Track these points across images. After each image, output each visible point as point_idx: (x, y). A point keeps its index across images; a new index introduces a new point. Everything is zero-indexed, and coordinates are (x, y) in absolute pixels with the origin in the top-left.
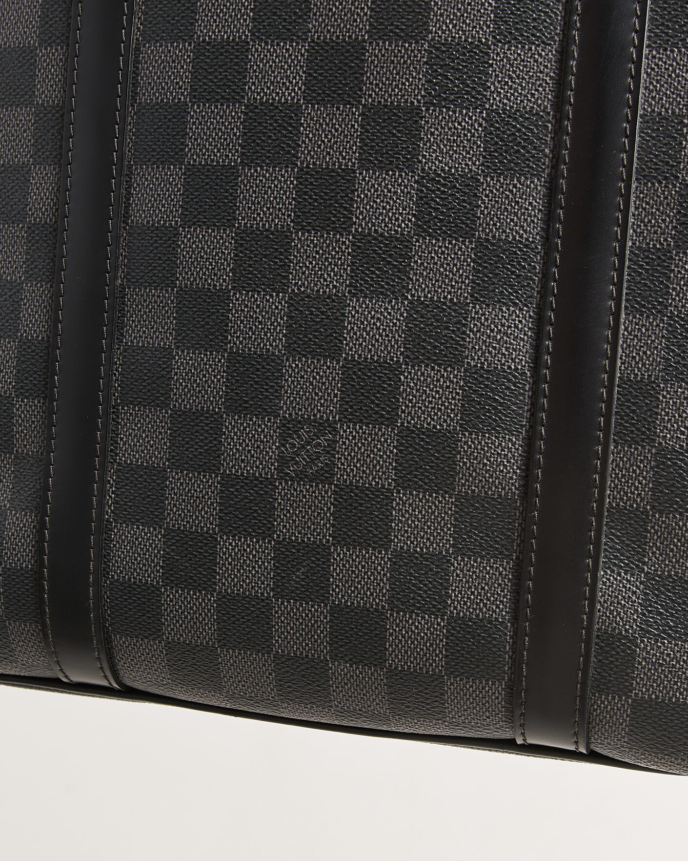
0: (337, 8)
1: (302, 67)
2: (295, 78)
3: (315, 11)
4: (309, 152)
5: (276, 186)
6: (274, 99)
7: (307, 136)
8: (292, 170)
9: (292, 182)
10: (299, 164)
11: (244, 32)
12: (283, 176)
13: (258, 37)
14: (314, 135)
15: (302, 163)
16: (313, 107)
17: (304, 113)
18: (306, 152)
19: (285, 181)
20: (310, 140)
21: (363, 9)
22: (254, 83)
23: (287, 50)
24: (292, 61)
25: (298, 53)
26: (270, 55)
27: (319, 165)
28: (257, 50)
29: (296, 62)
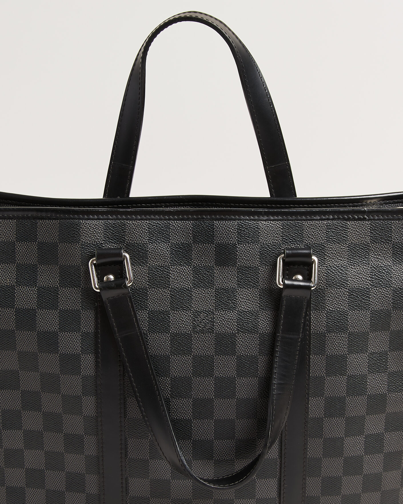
0: (202, 387)
1: (191, 407)
2: (188, 411)
3: (194, 388)
4: (196, 435)
5: (185, 446)
6: (181, 418)
7: (195, 430)
8: (190, 441)
9: (190, 445)
10: (193, 439)
11: (168, 395)
12: (187, 443)
13: (173, 397)
14: (197, 430)
15: (194, 439)
16: (196, 420)
17: (193, 422)
18: (195, 435)
19: (188, 445)
20: (196, 431)
21: (212, 388)
22: (173, 413)
23: (185, 401)
24: (187, 405)
25: (189, 402)
26: (178, 403)
27: (200, 439)
28: (173, 401)
29: (188, 406)
